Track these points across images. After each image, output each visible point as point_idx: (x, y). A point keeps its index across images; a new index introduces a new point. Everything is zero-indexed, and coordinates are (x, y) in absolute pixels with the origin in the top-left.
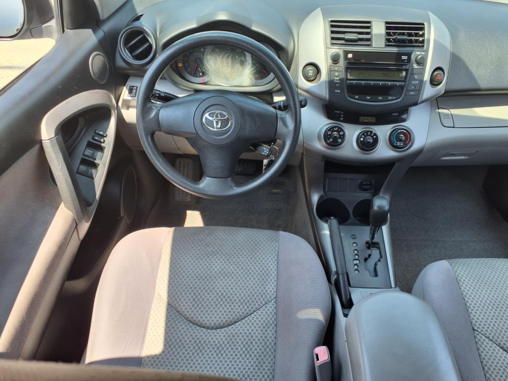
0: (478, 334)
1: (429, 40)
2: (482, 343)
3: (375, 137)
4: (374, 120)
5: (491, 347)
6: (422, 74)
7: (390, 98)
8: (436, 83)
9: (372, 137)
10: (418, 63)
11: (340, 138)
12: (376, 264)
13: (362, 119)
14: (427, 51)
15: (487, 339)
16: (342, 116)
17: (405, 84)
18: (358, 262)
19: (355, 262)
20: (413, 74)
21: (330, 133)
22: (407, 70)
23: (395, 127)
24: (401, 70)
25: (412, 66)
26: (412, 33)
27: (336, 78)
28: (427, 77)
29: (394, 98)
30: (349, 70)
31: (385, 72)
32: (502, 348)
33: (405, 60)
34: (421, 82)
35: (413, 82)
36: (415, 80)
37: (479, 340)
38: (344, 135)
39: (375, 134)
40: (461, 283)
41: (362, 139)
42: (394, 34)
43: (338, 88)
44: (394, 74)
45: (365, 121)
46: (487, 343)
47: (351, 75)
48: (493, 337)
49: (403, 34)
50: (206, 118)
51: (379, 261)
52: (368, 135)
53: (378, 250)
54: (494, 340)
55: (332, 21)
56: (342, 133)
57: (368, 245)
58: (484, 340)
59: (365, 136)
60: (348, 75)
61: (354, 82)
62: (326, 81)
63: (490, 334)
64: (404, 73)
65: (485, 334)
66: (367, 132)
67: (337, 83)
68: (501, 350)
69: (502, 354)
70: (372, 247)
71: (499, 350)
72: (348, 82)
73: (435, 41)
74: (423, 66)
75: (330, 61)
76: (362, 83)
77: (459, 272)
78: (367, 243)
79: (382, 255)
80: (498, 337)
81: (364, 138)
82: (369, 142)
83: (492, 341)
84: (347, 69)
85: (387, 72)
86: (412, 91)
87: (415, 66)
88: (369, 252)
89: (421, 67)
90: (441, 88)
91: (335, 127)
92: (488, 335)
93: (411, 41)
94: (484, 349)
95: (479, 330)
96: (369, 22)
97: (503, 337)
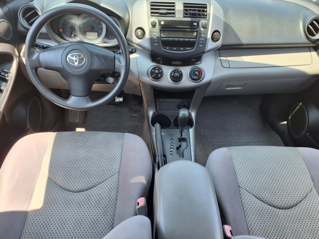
0: (241, 189)
1: (209, 14)
2: (244, 194)
3: (180, 73)
4: (180, 63)
5: (249, 196)
6: (206, 33)
7: (188, 49)
8: (215, 40)
9: (179, 73)
10: (204, 28)
11: (160, 74)
12: (184, 151)
13: (173, 63)
14: (209, 20)
15: (247, 192)
16: (161, 61)
17: (196, 40)
18: (173, 149)
19: (171, 150)
20: (200, 34)
21: (153, 71)
22: (197, 32)
23: (193, 67)
24: (193, 32)
25: (200, 28)
26: (200, 10)
27: (154, 36)
28: (209, 36)
29: (190, 49)
30: (162, 32)
31: (184, 33)
32: (256, 197)
33: (196, 25)
34: (206, 39)
35: (201, 39)
36: (202, 37)
37: (242, 192)
38: (162, 72)
39: (180, 72)
40: (233, 160)
41: (173, 74)
42: (190, 10)
43: (156, 43)
44: (189, 34)
45: (176, 64)
46: (247, 194)
47: (163, 35)
48: (251, 191)
49: (195, 10)
50: (69, 58)
51: (186, 149)
52: (176, 72)
53: (186, 143)
54: (251, 192)
55: (151, 2)
56: (160, 71)
57: (179, 140)
58: (245, 192)
59: (175, 73)
60: (162, 34)
61: (166, 39)
62: (148, 38)
63: (249, 189)
64: (195, 34)
65: (246, 189)
66: (175, 70)
67: (155, 39)
68: (255, 198)
69: (255, 200)
70: (182, 141)
71: (253, 198)
72: (162, 38)
73: (213, 15)
74: (206, 29)
75: (151, 26)
76: (170, 40)
77: (233, 153)
78: (179, 138)
79: (188, 146)
80: (253, 191)
81: (174, 74)
82: (177, 76)
83: (250, 193)
84: (161, 31)
85: (185, 33)
86: (201, 44)
87: (202, 29)
88: (180, 143)
89: (206, 30)
90: (219, 43)
91: (157, 67)
92: (247, 189)
93: (199, 15)
94: (245, 198)
95: (242, 187)
96: (174, 3)
97: (256, 191)
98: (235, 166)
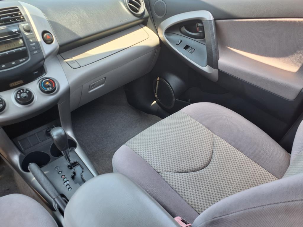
0: (162, 174)
1: (26, 16)
2: (167, 177)
3: (28, 92)
4: (22, 82)
5: (172, 175)
6: (34, 37)
7: (21, 60)
8: (49, 42)
9: (26, 92)
10: (28, 31)
12: (81, 176)
13: (12, 85)
14: (29, 22)
17: (26, 48)
18: (68, 182)
19: (66, 184)
20: (28, 39)
22: (22, 38)
23: (39, 80)
24: (18, 39)
25: (24, 35)
28: (39, 39)
29: (24, 60)
31: (6, 44)
33: (16, 32)
34: (37, 43)
35: (31, 45)
36: (32, 43)
37: (164, 176)
38: (2, 100)
39: (27, 90)
41: (18, 97)
44: (14, 44)
45: (16, 85)
46: (169, 175)
48: (170, 169)
49: (6, 16)
51: (83, 172)
52: (21, 93)
53: (79, 166)
54: (172, 171)
57: (70, 168)
58: (167, 174)
63: (168, 169)
64: (21, 41)
65: (165, 170)
66: (19, 91)
68: (178, 173)
69: (180, 175)
70: (73, 167)
73: (31, 15)
74: (32, 32)
78: (69, 166)
79: (83, 167)
80: (172, 167)
81: (20, 96)
82: (25, 97)
85: (8, 44)
86: (35, 50)
87: (26, 34)
88: (73, 170)
89: (32, 33)
90: (55, 45)
93: (14, 19)
94: (170, 180)
95: (161, 171)
97: (175, 166)
98: (142, 156)
